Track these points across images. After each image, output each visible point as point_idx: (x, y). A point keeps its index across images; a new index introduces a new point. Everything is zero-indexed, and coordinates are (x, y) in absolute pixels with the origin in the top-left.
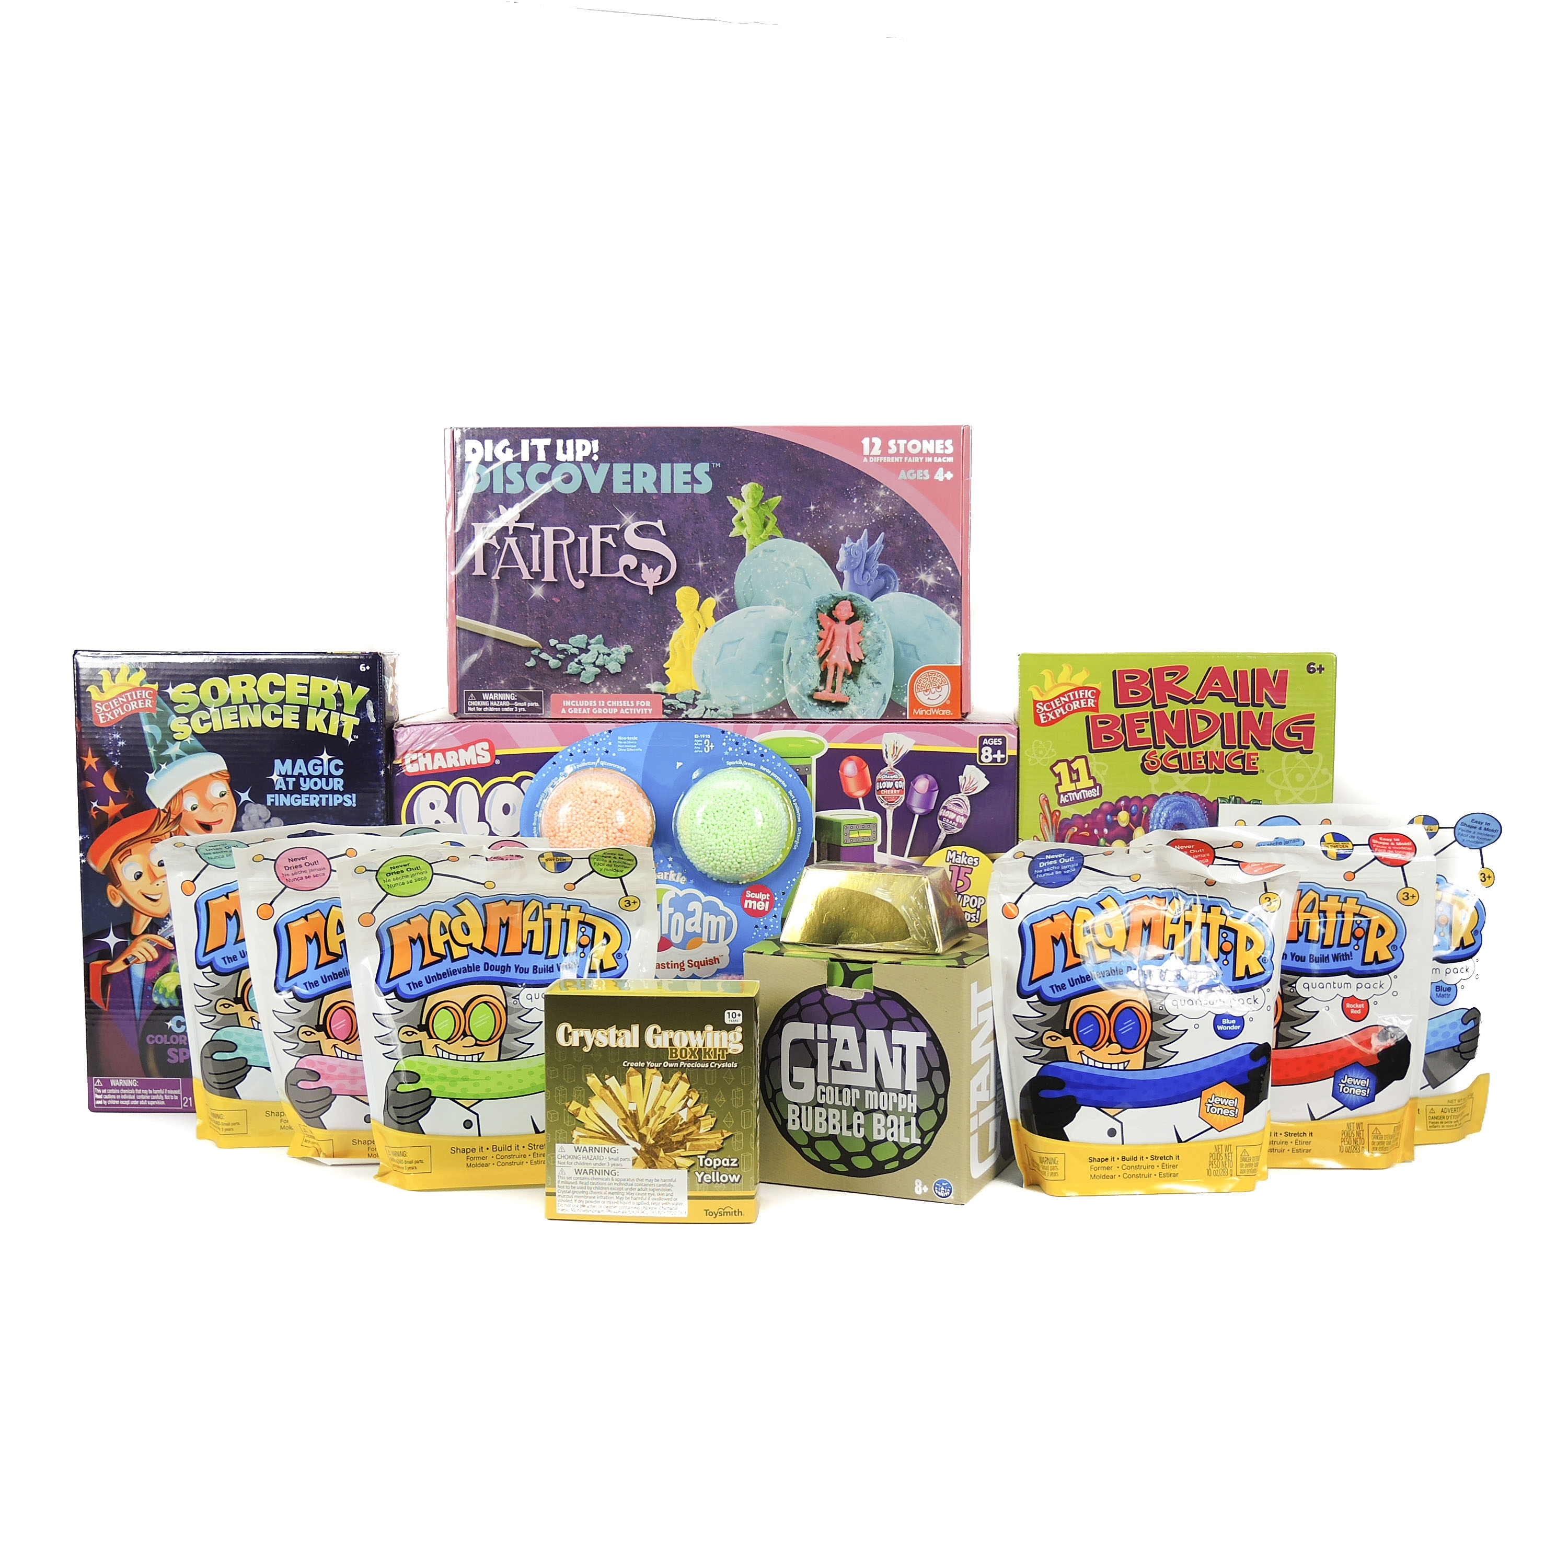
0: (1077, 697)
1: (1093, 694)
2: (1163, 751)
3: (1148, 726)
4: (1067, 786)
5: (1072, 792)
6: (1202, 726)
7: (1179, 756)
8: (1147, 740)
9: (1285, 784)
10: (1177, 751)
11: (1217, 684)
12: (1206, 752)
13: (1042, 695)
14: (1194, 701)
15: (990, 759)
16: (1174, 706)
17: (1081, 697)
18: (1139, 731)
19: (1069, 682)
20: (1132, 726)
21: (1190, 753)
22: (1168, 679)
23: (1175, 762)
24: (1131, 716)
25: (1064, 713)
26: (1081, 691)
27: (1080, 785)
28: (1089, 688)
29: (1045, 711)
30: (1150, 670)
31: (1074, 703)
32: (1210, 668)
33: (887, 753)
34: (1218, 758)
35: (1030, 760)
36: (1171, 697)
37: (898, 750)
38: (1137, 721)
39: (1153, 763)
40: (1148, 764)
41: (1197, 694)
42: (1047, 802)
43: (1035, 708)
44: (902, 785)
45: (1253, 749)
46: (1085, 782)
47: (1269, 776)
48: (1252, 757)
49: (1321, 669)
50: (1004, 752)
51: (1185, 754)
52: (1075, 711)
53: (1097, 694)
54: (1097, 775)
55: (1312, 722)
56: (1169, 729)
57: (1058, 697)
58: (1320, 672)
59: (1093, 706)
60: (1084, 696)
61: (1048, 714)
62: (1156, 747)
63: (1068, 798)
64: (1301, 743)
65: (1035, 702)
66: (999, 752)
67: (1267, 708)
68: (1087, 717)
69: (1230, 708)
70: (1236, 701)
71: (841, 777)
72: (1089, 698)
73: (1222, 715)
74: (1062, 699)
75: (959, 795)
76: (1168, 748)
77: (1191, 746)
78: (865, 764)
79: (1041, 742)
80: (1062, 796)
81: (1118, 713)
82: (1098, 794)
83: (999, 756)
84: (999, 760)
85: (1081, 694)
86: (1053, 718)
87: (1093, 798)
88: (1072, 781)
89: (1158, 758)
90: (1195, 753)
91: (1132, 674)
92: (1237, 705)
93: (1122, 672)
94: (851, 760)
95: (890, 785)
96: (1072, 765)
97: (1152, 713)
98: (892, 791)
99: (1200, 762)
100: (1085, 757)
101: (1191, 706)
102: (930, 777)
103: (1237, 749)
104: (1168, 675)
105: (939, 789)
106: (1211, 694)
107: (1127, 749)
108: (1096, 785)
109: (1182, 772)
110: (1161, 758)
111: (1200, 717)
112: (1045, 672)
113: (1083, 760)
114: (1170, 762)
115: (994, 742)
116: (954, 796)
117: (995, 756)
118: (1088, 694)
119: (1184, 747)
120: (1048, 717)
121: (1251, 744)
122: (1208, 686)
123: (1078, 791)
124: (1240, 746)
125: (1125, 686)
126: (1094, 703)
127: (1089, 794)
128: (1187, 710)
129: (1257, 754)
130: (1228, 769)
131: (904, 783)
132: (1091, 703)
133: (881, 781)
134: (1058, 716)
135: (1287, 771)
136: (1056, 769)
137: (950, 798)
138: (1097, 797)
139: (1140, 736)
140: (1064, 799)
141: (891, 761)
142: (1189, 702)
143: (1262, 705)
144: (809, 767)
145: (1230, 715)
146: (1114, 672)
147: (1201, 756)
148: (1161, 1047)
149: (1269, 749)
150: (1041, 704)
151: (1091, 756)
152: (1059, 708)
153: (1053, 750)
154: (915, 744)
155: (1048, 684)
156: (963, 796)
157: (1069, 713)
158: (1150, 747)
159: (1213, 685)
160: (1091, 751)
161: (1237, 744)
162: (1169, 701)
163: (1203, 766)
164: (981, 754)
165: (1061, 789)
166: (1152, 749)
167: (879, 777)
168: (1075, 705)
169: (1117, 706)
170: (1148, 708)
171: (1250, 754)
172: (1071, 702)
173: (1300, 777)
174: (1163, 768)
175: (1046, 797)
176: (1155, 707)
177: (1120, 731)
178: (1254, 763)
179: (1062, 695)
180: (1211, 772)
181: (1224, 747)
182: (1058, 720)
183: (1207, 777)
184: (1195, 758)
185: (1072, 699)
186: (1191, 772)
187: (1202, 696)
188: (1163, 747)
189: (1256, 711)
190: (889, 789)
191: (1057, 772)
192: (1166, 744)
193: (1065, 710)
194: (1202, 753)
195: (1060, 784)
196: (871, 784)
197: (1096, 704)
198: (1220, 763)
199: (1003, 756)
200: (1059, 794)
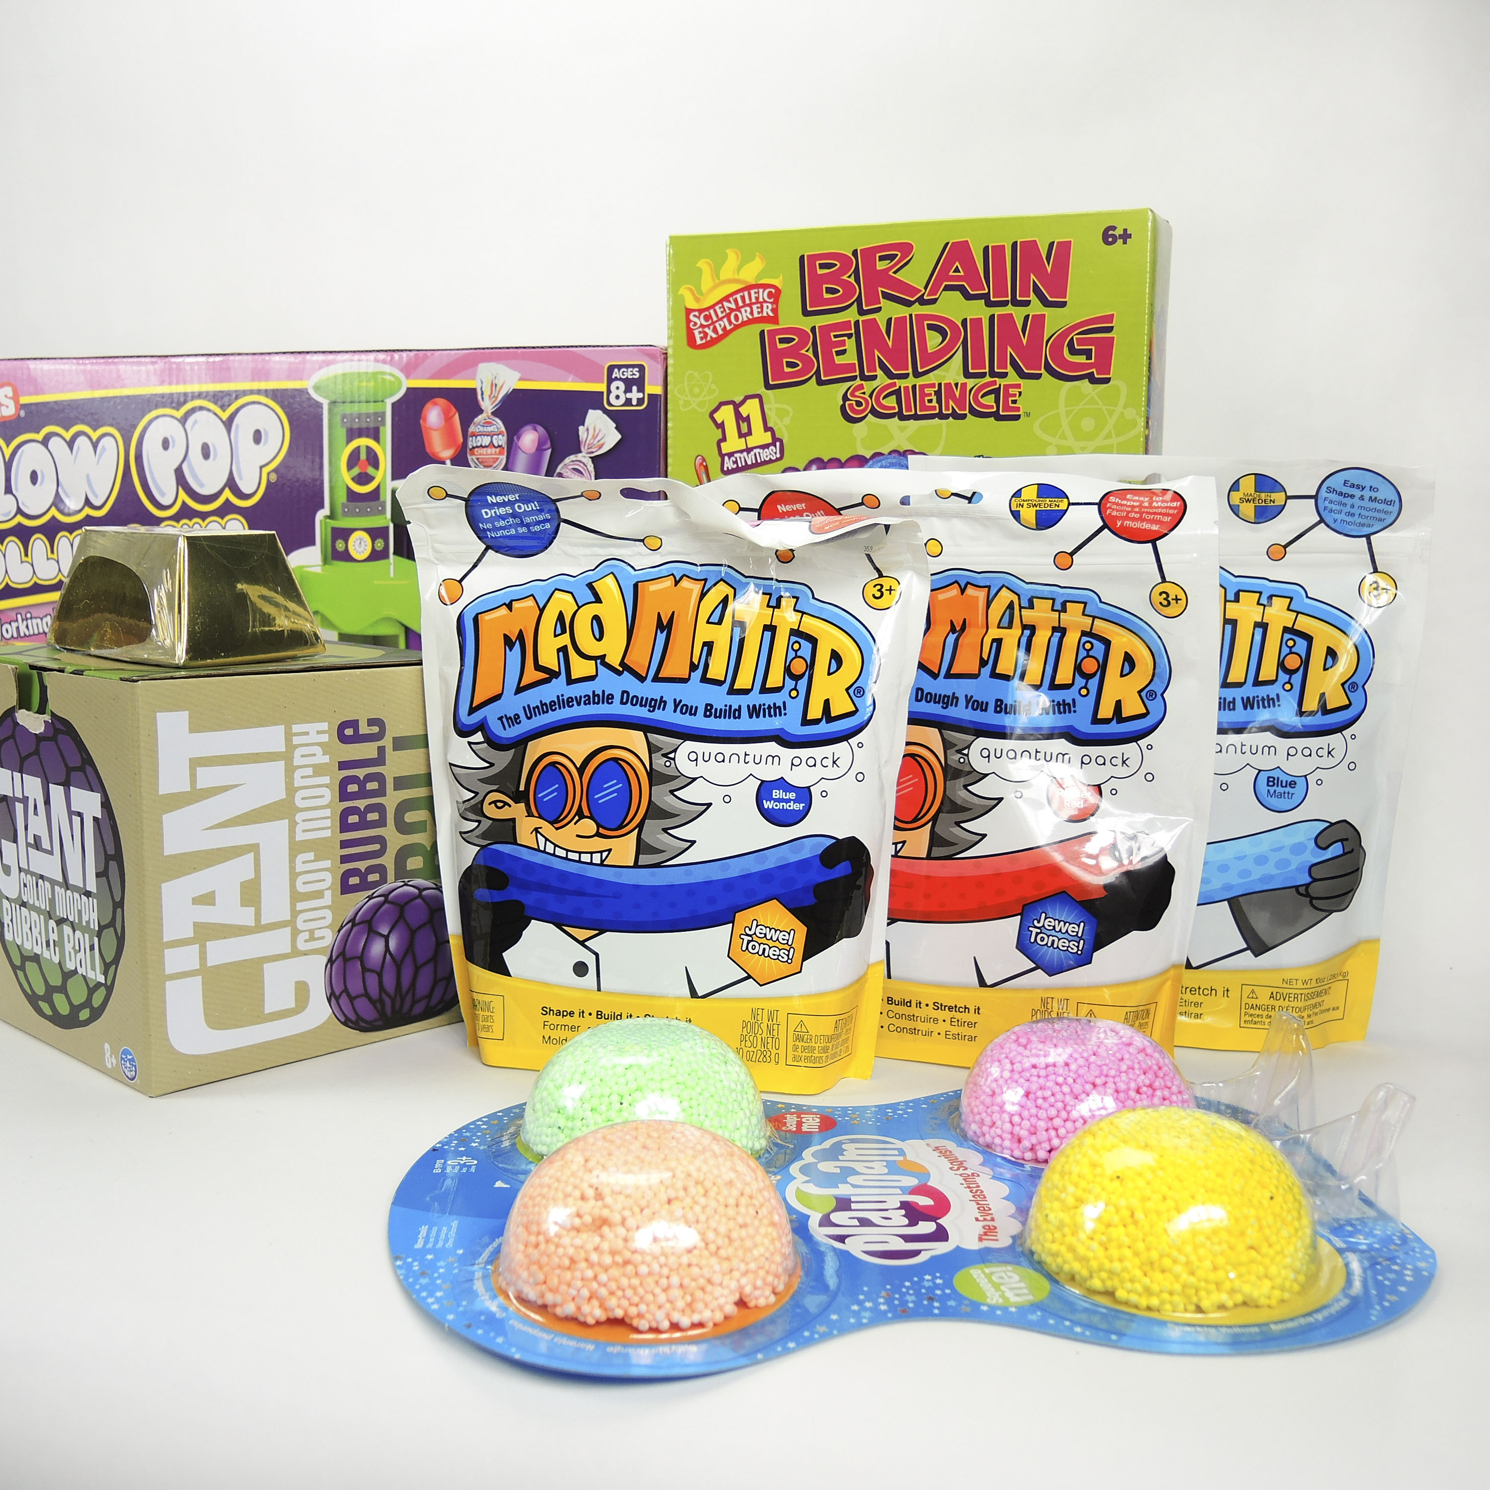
0: (748, 302)
1: (770, 295)
2: (874, 384)
3: (851, 344)
4: (733, 443)
5: (741, 451)
6: (933, 341)
7: (897, 393)
8: (850, 367)
9: (1063, 437)
10: (895, 384)
11: (957, 270)
12: (940, 385)
13: (697, 300)
14: (922, 301)
15: (622, 400)
16: (890, 310)
17: (754, 300)
18: (839, 353)
19: (736, 277)
20: (828, 345)
21: (914, 387)
22: (881, 265)
23: (891, 401)
24: (826, 329)
25: (729, 328)
26: (752, 292)
27: (752, 441)
28: (765, 286)
29: (702, 326)
30: (855, 253)
31: (743, 310)
32: (947, 244)
33: (482, 394)
34: (957, 394)
35: (681, 402)
36: (886, 296)
37: (498, 388)
38: (835, 336)
39: (859, 404)
40: (851, 406)
41: (926, 288)
42: (706, 468)
43: (688, 321)
44: (502, 440)
45: (1013, 377)
46: (760, 436)
47: (1038, 422)
48: (1011, 391)
49: (1126, 236)
50: (641, 389)
51: (906, 388)
52: (744, 324)
53: (776, 295)
54: (776, 424)
55: (1110, 329)
56: (884, 348)
57: (721, 302)
58: (1125, 243)
59: (771, 314)
60: (757, 298)
61: (706, 330)
62: (864, 378)
63: (736, 462)
64: (1090, 366)
65: (689, 311)
66: (635, 388)
67: (1036, 308)
68: (762, 333)
69: (978, 310)
70: (986, 297)
71: (423, 430)
72: (765, 302)
73: (964, 322)
74: (726, 304)
75: (580, 456)
76: (882, 380)
77: (917, 375)
78: (454, 410)
79: (696, 374)
80: (726, 458)
81: (806, 324)
82: (778, 456)
83: (635, 395)
84: (634, 402)
85: (753, 296)
86: (714, 336)
87: (771, 461)
88: (741, 435)
89: (867, 396)
90: (923, 387)
91: (828, 260)
92: (989, 304)
93: (813, 258)
94: (436, 404)
95: (486, 441)
96: (740, 409)
97: (857, 322)
98: (489, 450)
99: (930, 401)
100: (759, 397)
101: (917, 309)
102: (540, 429)
103: (988, 379)
104: (882, 258)
105: (552, 446)
106: (948, 288)
107: (820, 382)
108: (775, 439)
109: (903, 418)
110: (871, 396)
111: (931, 327)
112: (702, 264)
113: (757, 401)
114: (884, 402)
115: (629, 374)
116: (572, 457)
117: (629, 395)
118: (764, 295)
119: (906, 376)
120: (706, 334)
121: (1010, 369)
122: (943, 275)
123: (749, 450)
124: (993, 374)
125: (817, 281)
126: (772, 310)
127: (765, 455)
128: (911, 315)
129: (1018, 386)
130: (973, 412)
131: (505, 438)
132: (767, 311)
133: (474, 435)
134: (720, 332)
135: (1068, 413)
136: (718, 417)
137: (567, 460)
138: (777, 460)
139: (839, 360)
140: (729, 464)
141: (488, 405)
142: (913, 303)
143: (1027, 303)
144: (383, 415)
145: (977, 322)
146: (802, 258)
147: (931, 391)
148: (665, 830)
149: (1038, 376)
150: (697, 313)
151: (768, 395)
152: (721, 319)
153: (713, 386)
154: (521, 379)
155: (706, 282)
156: (584, 457)
157: (737, 327)
158: (855, 378)
159: (951, 273)
160: (768, 386)
161: (987, 370)
162: (884, 303)
163: (934, 408)
164: (609, 392)
165: (726, 448)
166: (858, 382)
167: (472, 429)
168: (745, 315)
169: (806, 313)
170: (852, 315)
171: (1007, 387)
172: (738, 309)
173: (1088, 424)
174: (874, 412)
175: (704, 460)
176: (861, 312)
177: (810, 354)
178: (1014, 402)
179: (726, 299)
180: (946, 417)
181: (967, 375)
182: (720, 338)
183: (941, 425)
184: (923, 395)
185: (741, 304)
186: (916, 417)
187: (934, 291)
188: (874, 378)
189: (1018, 314)
190: (486, 447)
191: (719, 422)
192: (879, 372)
193: (730, 323)
194: (933, 385)
195: (724, 439)
196: (461, 440)
197: (775, 311)
198: (961, 402)
199: (640, 395)
200: (722, 456)
